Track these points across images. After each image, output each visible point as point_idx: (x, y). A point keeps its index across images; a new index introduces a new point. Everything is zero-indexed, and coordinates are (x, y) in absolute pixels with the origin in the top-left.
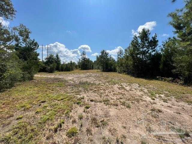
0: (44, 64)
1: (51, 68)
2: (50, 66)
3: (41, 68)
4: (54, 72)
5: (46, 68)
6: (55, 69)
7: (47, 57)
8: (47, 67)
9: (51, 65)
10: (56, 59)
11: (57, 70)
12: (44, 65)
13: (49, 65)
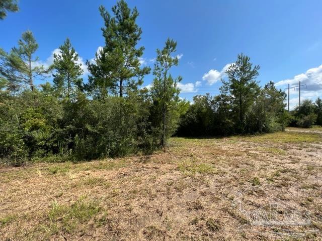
0: (293, 116)
1: (305, 122)
2: (304, 120)
3: (289, 122)
4: (311, 127)
5: (296, 122)
6: (314, 123)
7: (298, 106)
8: (299, 120)
9: (306, 118)
10: (317, 107)
11: (318, 125)
12: (293, 118)
13: (301, 118)
